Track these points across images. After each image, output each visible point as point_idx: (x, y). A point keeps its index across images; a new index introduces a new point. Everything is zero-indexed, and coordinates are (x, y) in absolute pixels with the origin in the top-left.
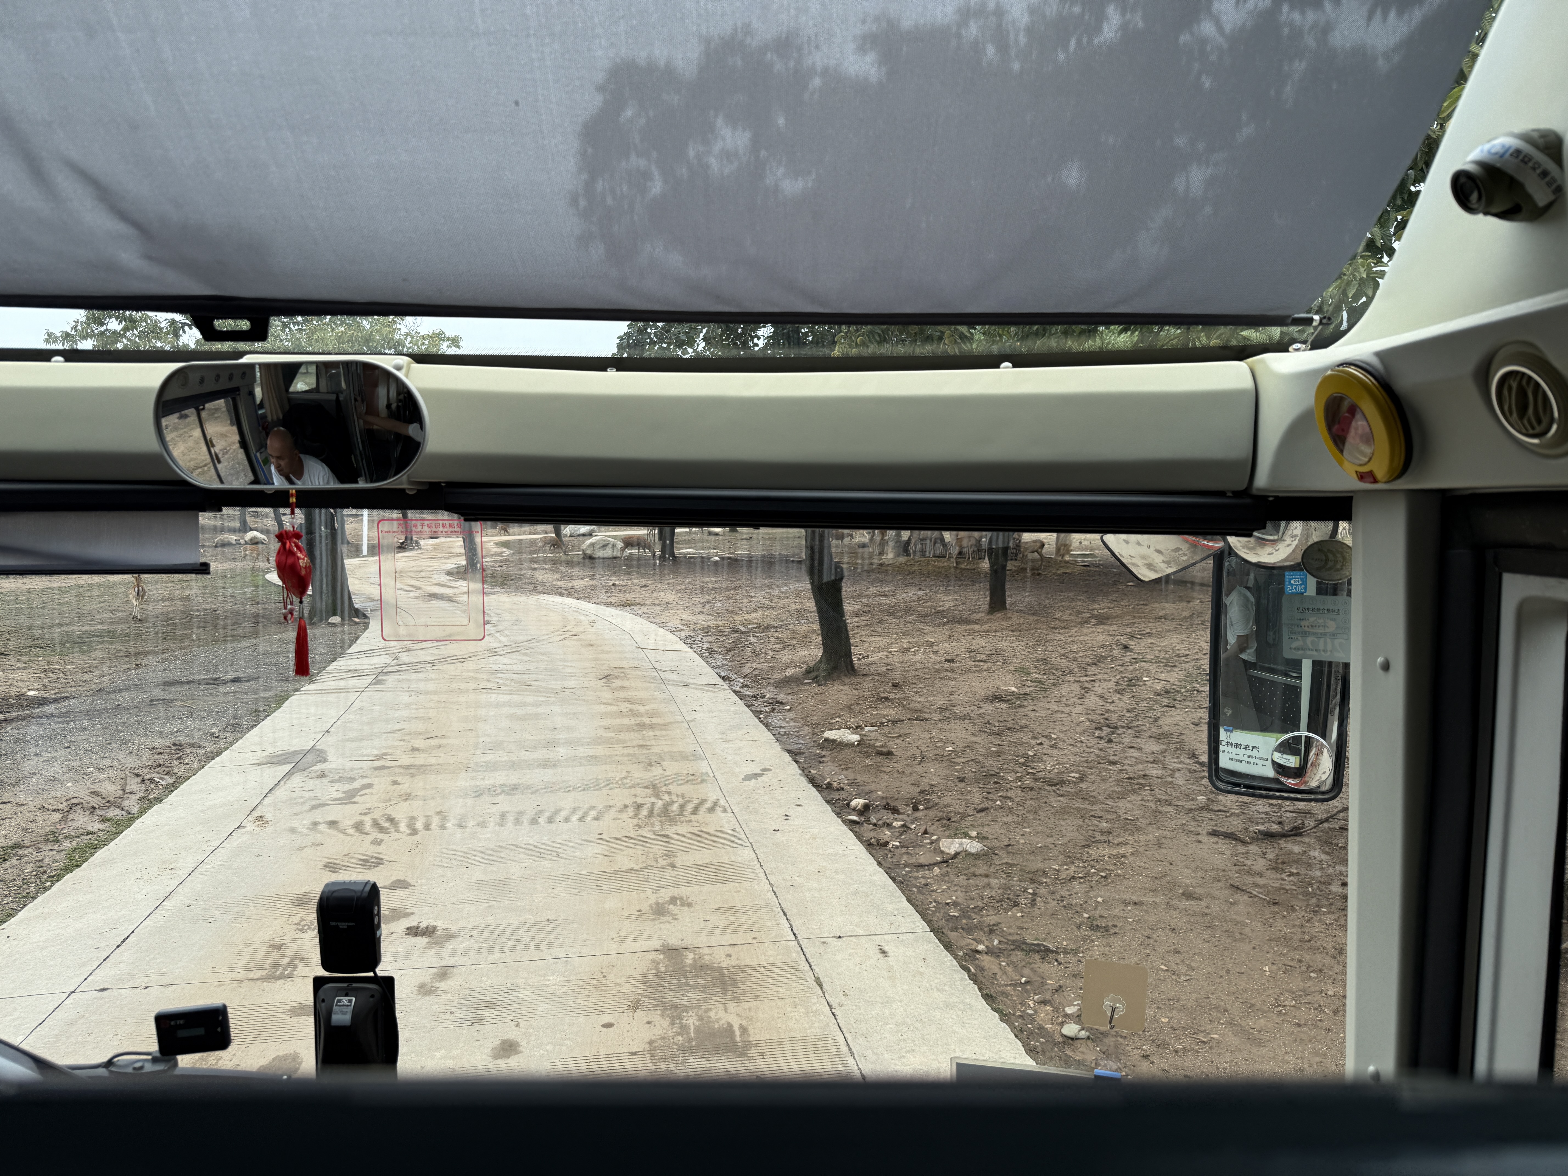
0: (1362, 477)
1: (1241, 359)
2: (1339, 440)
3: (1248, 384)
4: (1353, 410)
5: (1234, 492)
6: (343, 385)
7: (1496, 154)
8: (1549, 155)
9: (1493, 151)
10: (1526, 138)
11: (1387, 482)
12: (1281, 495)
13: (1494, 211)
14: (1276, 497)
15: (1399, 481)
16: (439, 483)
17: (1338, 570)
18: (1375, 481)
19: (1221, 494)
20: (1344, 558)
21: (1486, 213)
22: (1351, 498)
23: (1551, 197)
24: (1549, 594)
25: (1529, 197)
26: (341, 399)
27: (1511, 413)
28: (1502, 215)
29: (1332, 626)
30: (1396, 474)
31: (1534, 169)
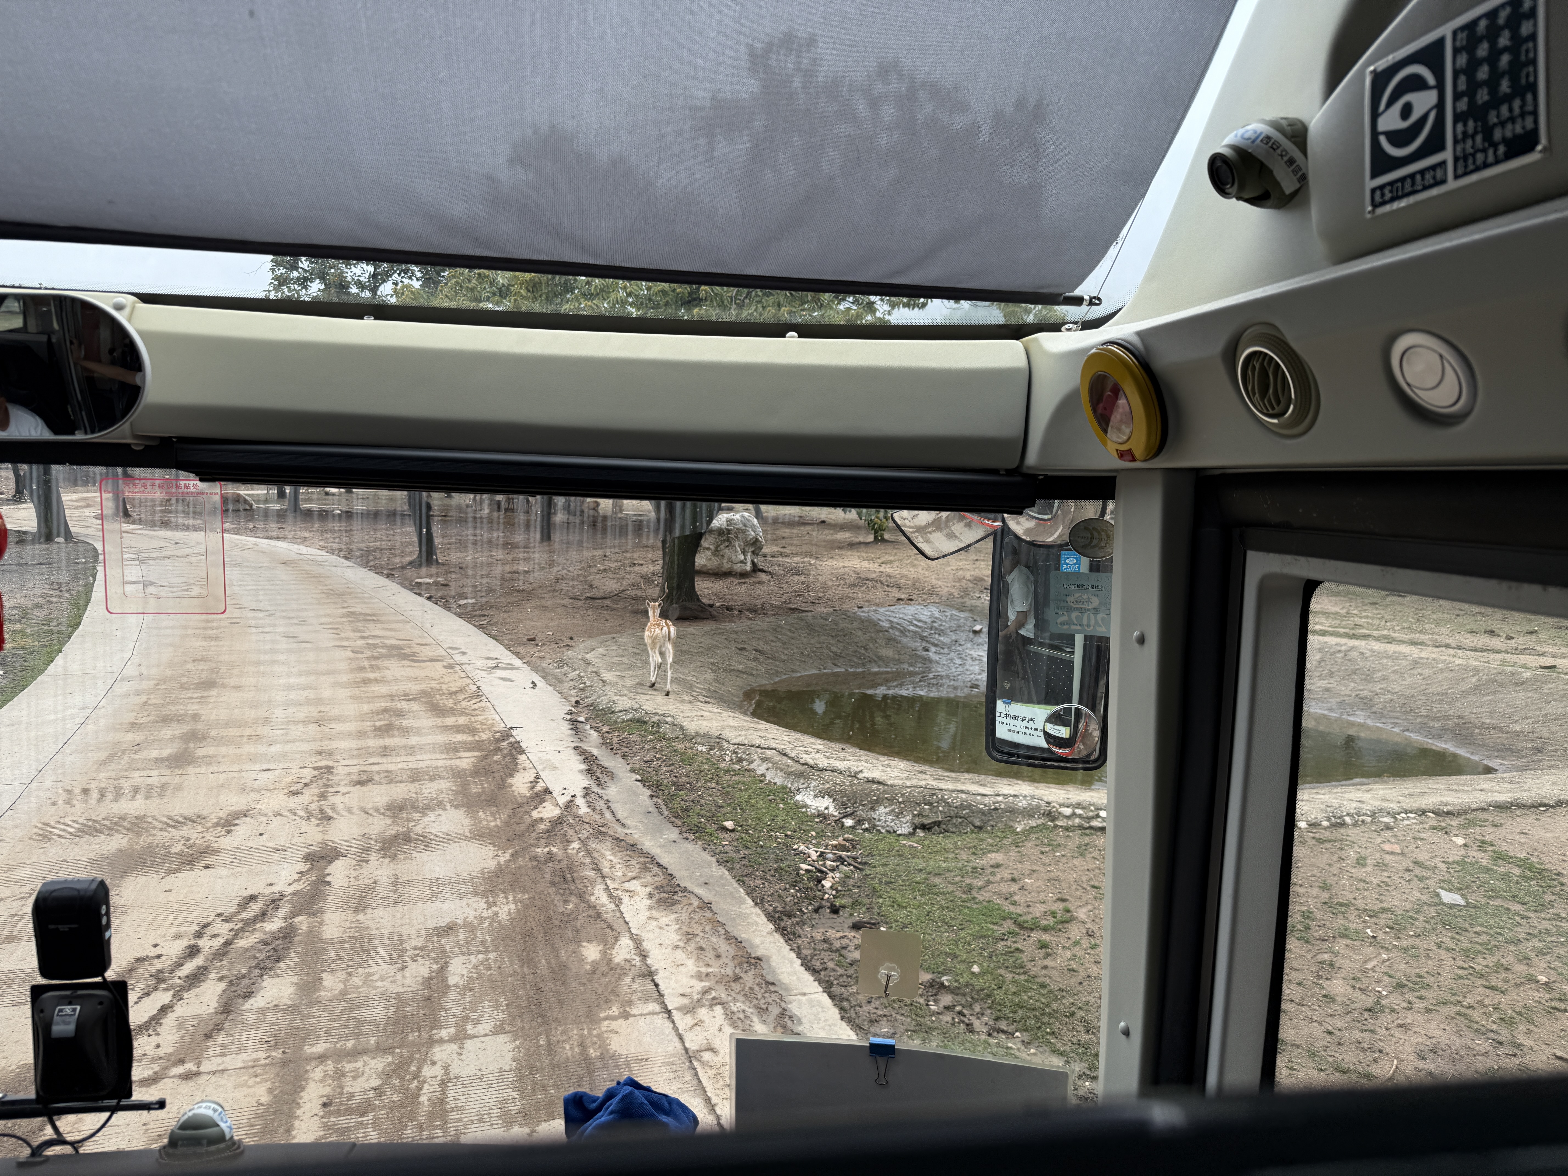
0: (1122, 455)
1: (1017, 337)
2: (1103, 421)
3: (1022, 363)
4: (1117, 391)
5: (1007, 470)
6: (56, 326)
7: (1249, 139)
8: (1295, 143)
9: (1247, 136)
10: (1276, 125)
11: (1145, 460)
12: (1050, 474)
13: (1246, 197)
14: (1046, 476)
15: (1156, 460)
16: (170, 438)
17: (1102, 548)
18: (1134, 460)
19: (994, 471)
20: (1108, 537)
21: (1239, 198)
22: (1114, 478)
23: (1298, 185)
24: (1286, 570)
25: (1277, 184)
26: (54, 340)
27: (1254, 394)
28: (1252, 201)
29: (1095, 602)
30: (1154, 452)
31: (1282, 156)
